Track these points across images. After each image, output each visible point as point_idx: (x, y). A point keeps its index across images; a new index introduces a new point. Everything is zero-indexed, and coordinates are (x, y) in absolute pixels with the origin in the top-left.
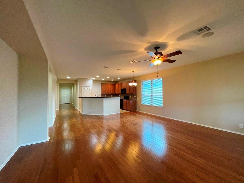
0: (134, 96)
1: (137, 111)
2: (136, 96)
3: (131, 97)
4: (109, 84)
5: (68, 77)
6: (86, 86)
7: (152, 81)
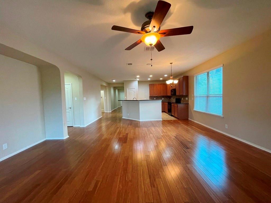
0: (186, 98)
1: (189, 119)
2: (188, 99)
3: (183, 99)
4: (158, 84)
5: (114, 81)
6: (132, 88)
7: (208, 73)
